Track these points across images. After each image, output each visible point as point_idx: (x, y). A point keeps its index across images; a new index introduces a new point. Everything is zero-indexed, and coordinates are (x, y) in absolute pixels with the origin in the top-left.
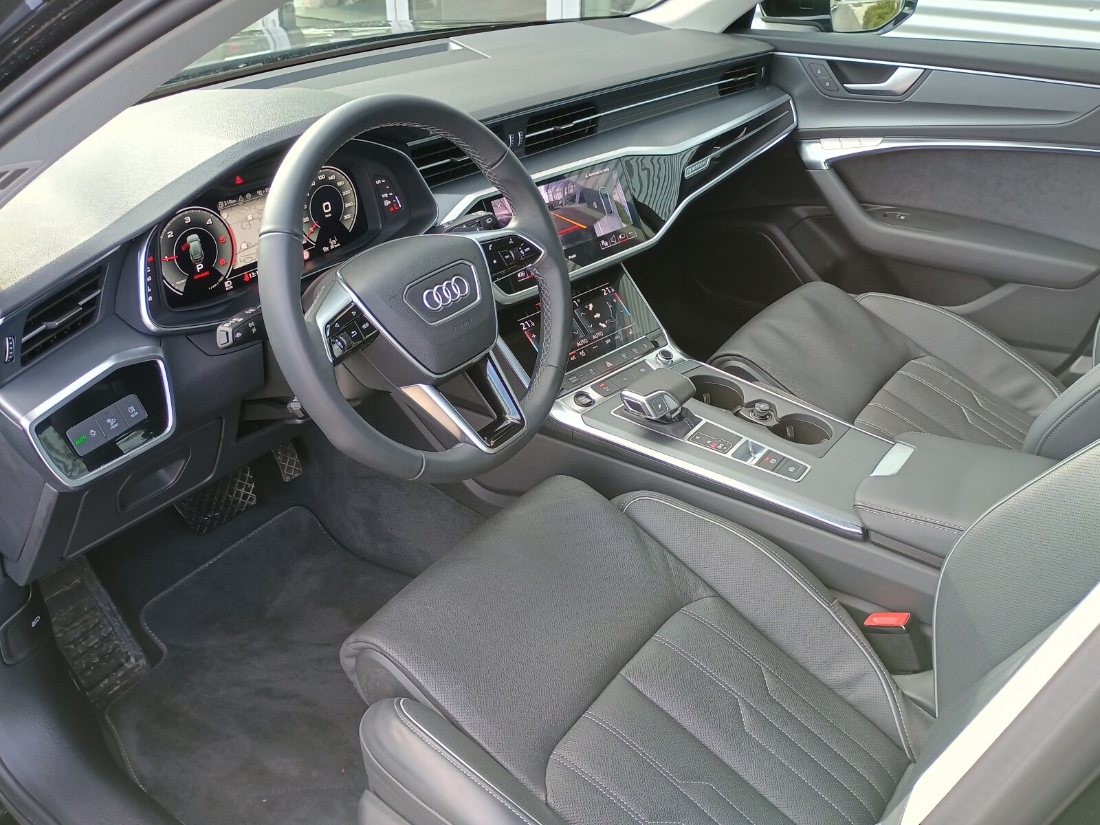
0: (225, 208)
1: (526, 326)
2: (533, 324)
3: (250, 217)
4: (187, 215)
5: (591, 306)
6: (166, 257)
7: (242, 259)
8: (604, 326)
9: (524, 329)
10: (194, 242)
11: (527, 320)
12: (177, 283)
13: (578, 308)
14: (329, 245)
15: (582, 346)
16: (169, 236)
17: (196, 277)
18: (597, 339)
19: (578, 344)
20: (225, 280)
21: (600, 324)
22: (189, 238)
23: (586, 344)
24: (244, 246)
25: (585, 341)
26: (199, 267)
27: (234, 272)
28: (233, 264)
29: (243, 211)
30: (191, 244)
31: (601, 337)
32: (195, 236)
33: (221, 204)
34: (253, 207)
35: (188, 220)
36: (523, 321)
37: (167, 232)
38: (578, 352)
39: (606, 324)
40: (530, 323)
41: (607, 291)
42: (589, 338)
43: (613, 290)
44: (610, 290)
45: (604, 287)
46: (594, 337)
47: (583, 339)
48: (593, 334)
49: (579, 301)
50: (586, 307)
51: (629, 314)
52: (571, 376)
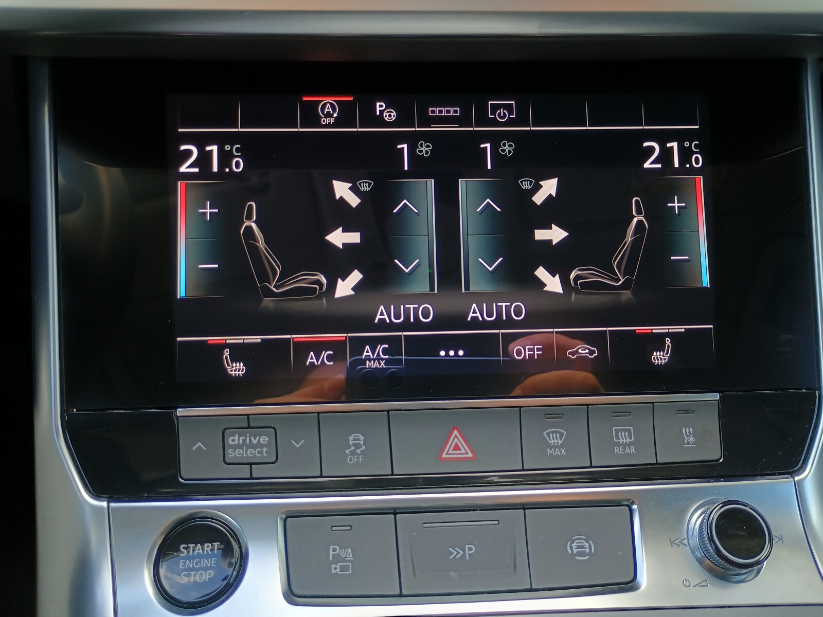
1: (204, 160)
2: (238, 165)
5: (549, 187)
8: (553, 284)
9: (183, 169)
11: (220, 139)
13: (487, 174)
15: (392, 327)
18: (485, 325)
19: (381, 314)
21: (541, 273)
23: (418, 325)
25: (425, 311)
31: (510, 323)
36: (201, 141)
38: (358, 345)
39: (565, 282)
40: (225, 158)
41: (666, 155)
42: (451, 303)
43: (697, 160)
44: (685, 155)
45: (662, 138)
46: (474, 312)
47: (419, 298)
48: (479, 297)
49: (507, 148)
50: (526, 185)
51: (706, 282)
52: (249, 424)
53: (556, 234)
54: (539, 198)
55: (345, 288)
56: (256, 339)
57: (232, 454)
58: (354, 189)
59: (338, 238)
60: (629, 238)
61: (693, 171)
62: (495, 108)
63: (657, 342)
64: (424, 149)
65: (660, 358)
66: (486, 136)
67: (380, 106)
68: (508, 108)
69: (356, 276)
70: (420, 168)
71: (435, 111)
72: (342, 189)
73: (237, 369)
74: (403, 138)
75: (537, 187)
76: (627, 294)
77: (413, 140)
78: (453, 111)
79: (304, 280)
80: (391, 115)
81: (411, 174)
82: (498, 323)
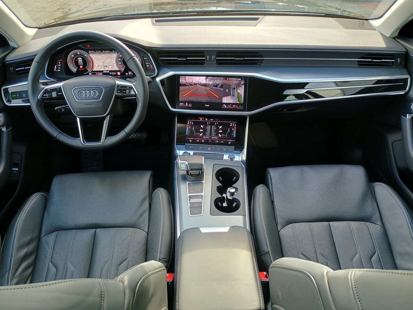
0: (91, 53)
1: (190, 123)
2: (193, 123)
3: (99, 58)
4: (78, 52)
6: (71, 61)
7: (96, 69)
9: (188, 124)
10: (80, 60)
11: (191, 121)
12: (74, 69)
13: (215, 125)
14: (128, 73)
15: (205, 138)
16: (72, 56)
17: (80, 69)
18: (213, 139)
19: (204, 137)
20: (89, 73)
21: (219, 135)
22: (79, 58)
23: (207, 138)
24: (97, 65)
25: (208, 137)
26: (81, 67)
27: (92, 71)
28: (93, 69)
29: (97, 55)
30: (79, 60)
31: (216, 139)
32: (81, 58)
33: (90, 52)
34: (101, 55)
35: (79, 53)
36: (190, 121)
37: (72, 55)
38: (202, 140)
39: (221, 136)
40: (192, 123)
41: (232, 125)
42: (210, 137)
43: (235, 125)
44: (234, 125)
45: (232, 123)
46: (212, 138)
47: (208, 136)
48: (213, 136)
49: (217, 123)
50: (219, 127)
51: (235, 137)
52: (191, 146)
53: (221, 131)
54: (220, 128)
55: (201, 135)
56: (193, 139)
57: (190, 148)
58: (203, 126)
59: (201, 130)
60: (228, 132)
61: (235, 126)
62: (217, 120)
63: (229, 142)
64: (210, 123)
65: (229, 143)
66: (215, 122)
67: (206, 119)
68: (218, 120)
69: (202, 134)
70: (209, 125)
71: (211, 120)
72: (202, 126)
73: (191, 141)
74: (208, 122)
75: (220, 127)
76: (227, 137)
77: (209, 122)
78: (213, 120)
79: (197, 134)
80: (207, 120)
81: (208, 125)
82: (215, 139)
